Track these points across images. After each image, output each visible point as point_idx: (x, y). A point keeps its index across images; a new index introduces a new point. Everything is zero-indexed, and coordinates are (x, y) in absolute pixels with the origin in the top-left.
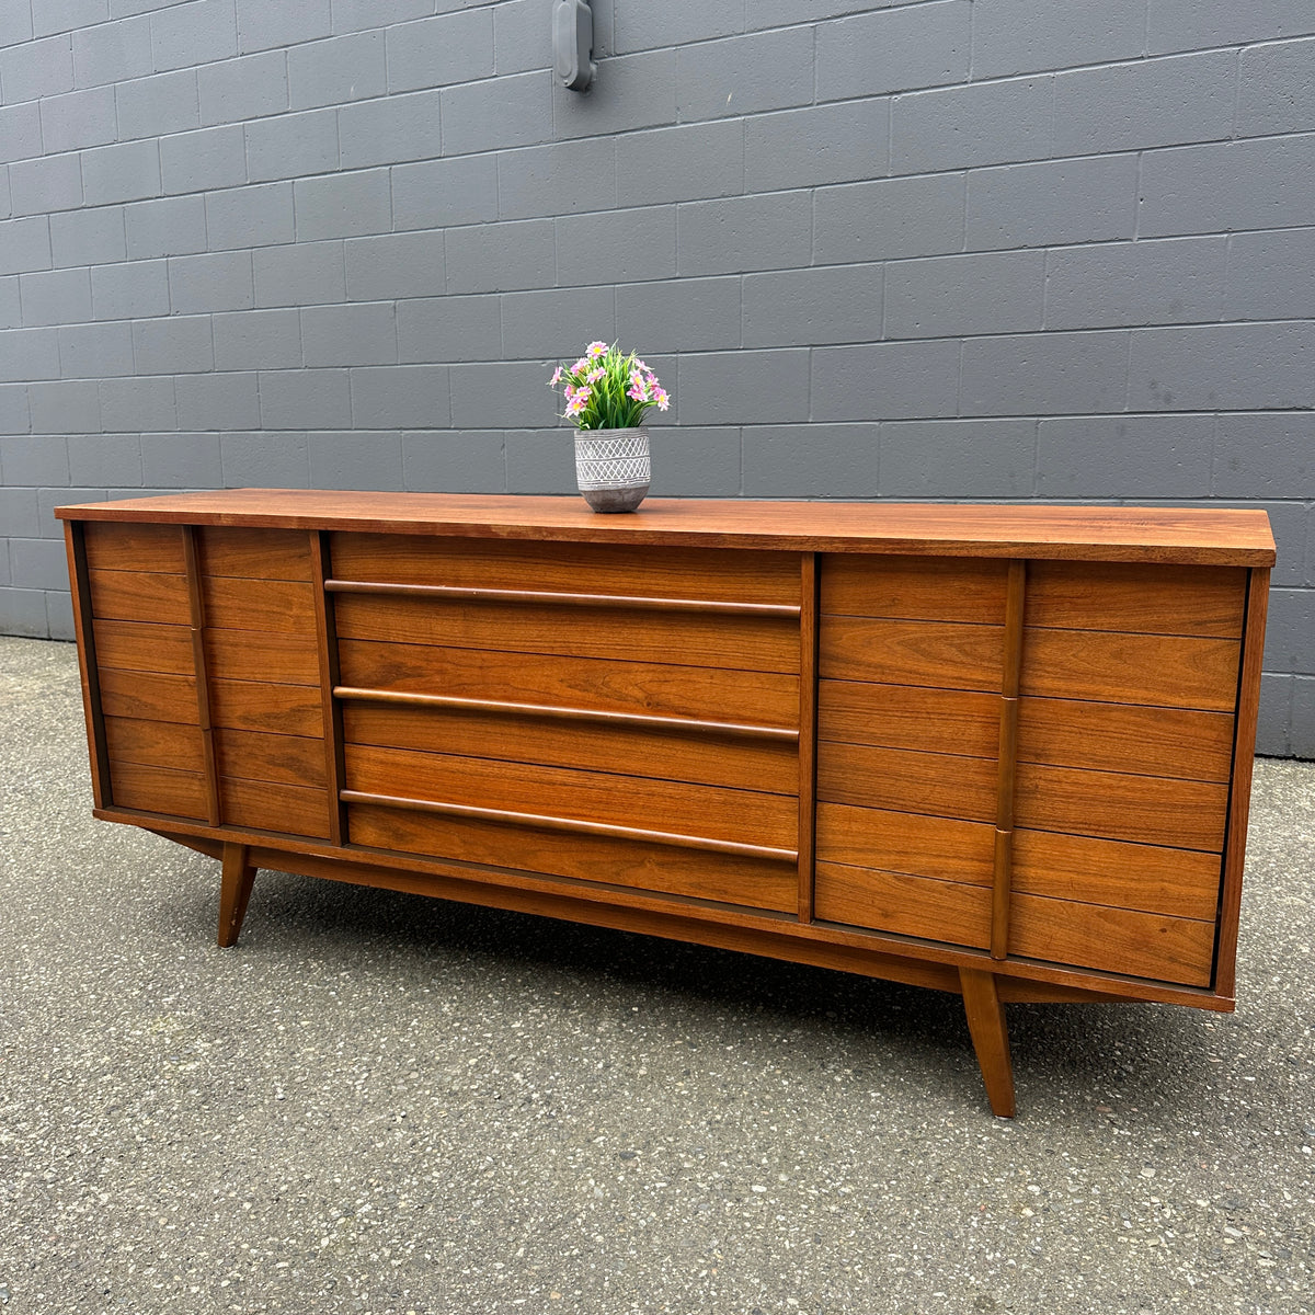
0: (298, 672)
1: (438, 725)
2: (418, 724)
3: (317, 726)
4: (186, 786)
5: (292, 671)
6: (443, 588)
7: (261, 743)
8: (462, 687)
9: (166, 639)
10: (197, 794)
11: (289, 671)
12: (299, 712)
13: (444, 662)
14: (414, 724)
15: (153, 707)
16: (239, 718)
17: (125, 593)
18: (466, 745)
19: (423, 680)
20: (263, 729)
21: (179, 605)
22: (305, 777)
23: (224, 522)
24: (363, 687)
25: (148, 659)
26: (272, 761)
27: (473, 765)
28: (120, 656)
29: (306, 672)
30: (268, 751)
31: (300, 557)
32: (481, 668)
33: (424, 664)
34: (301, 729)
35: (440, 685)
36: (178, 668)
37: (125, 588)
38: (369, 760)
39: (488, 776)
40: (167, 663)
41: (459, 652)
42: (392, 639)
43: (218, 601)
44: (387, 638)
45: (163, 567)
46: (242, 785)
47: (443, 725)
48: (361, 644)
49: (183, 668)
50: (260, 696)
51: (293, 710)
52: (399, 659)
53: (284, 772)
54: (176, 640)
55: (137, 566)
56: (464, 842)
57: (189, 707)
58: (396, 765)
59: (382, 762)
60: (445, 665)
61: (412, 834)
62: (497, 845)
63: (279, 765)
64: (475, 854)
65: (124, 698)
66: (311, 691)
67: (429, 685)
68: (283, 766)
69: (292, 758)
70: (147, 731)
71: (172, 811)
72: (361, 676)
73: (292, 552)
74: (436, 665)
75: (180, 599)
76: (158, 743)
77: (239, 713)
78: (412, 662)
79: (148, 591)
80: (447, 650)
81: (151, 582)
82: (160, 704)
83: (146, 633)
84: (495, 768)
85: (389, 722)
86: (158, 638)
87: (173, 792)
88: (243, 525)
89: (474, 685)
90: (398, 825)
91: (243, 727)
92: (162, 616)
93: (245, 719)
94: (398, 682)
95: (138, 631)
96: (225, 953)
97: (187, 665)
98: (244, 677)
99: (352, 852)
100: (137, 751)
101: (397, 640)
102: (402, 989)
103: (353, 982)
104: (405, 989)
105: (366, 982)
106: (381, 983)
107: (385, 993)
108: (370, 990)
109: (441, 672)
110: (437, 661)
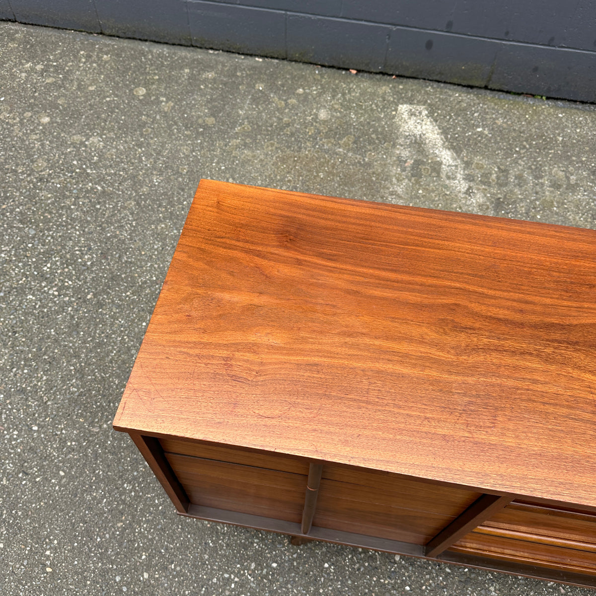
69: (395, 525)
96: (299, 549)
102: (448, 570)
103: (410, 568)
104: (450, 569)
105: (418, 565)
106: (430, 565)
107: (441, 578)
108: (428, 576)
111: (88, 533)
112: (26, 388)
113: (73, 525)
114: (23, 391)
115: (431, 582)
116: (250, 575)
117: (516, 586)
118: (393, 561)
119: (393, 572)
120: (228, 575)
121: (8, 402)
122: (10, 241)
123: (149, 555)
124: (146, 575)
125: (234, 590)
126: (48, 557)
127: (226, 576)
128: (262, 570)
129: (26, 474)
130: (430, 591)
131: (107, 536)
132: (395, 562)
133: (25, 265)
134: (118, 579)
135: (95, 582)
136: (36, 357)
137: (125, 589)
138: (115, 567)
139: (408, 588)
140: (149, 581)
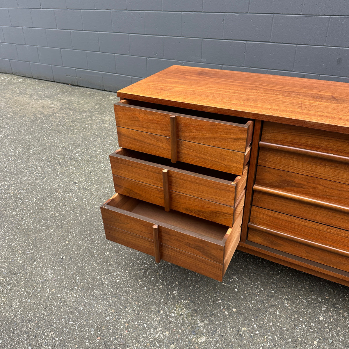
1: (306, 208)
2: (295, 206)
6: (332, 155)
8: (325, 196)
13: (318, 184)
14: (292, 205)
18: (319, 218)
19: (303, 189)
23: (209, 111)
27: (321, 227)
32: (340, 190)
33: (305, 183)
35: (312, 193)
38: (264, 214)
39: (329, 232)
41: (328, 182)
42: (290, 170)
44: (287, 170)
47: (309, 209)
52: (290, 179)
56: (308, 253)
58: (279, 219)
59: (270, 216)
60: (318, 186)
61: (280, 244)
62: (325, 257)
64: (312, 258)
67: (306, 192)
72: (267, 182)
74: (312, 185)
78: (297, 181)
80: (320, 179)
84: (335, 231)
85: (279, 202)
88: (219, 113)
89: (333, 197)
90: (274, 239)
94: (288, 188)
101: (292, 171)
102: (262, 289)
103: (241, 283)
104: (263, 289)
105: (245, 283)
106: (252, 284)
107: (257, 291)
108: (250, 289)
109: (315, 188)
110: (314, 183)
111: (90, 234)
112: (87, 188)
113: (85, 231)
114: (85, 189)
115: (250, 291)
116: (156, 264)
117: (301, 305)
118: (232, 277)
119: (230, 282)
120: (145, 261)
121: (78, 191)
122: (102, 149)
123: (113, 247)
124: (108, 253)
125: (146, 267)
126: (69, 238)
127: (144, 261)
128: (163, 263)
129: (73, 212)
130: (249, 294)
131: (97, 237)
132: (233, 278)
133: (104, 156)
134: (95, 252)
135: (85, 250)
136: (96, 181)
137: (96, 256)
138: (96, 247)
139: (236, 290)
140: (108, 255)
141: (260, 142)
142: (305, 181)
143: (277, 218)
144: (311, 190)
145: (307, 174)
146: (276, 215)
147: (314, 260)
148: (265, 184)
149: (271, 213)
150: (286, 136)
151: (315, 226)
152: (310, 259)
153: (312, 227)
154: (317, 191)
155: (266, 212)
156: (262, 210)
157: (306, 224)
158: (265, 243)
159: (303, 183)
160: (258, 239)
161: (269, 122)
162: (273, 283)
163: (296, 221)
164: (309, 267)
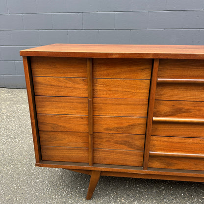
0: (134, 112)
1: (194, 128)
2: (185, 128)
3: (139, 131)
4: (77, 152)
5: (131, 112)
7: (112, 137)
9: (73, 102)
10: (82, 155)
11: (129, 112)
12: (132, 126)
13: (202, 107)
15: (64, 127)
16: (105, 129)
17: (51, 85)
19: (191, 113)
20: (115, 132)
21: (80, 89)
22: (131, 148)
23: (114, 57)
24: (163, 117)
25: (63, 110)
26: (117, 143)
28: (48, 110)
29: (137, 112)
30: (115, 139)
31: (142, 70)
33: (193, 108)
34: (131, 132)
36: (78, 113)
37: (52, 84)
40: (72, 111)
42: (181, 99)
43: (99, 87)
44: (179, 99)
45: (73, 75)
46: (102, 151)
47: (196, 128)
48: (165, 102)
49: (80, 113)
50: (115, 121)
51: (129, 125)
52: (181, 106)
53: (121, 146)
54: (77, 102)
55: (59, 75)
56: (196, 165)
57: (82, 126)
58: (173, 142)
59: (166, 142)
61: (174, 163)
63: (120, 144)
65: (50, 125)
66: (138, 119)
68: (122, 144)
69: (126, 141)
70: (60, 135)
71: (70, 161)
72: (163, 113)
73: (139, 68)
75: (81, 87)
76: (65, 139)
77: (104, 127)
78: (186, 107)
79: (63, 85)
81: (66, 81)
82: (68, 126)
83: (62, 100)
85: (172, 128)
86: (68, 102)
87: (71, 155)
88: (123, 57)
91: (106, 132)
92: (70, 94)
93: (107, 129)
94: (179, 115)
95: (57, 100)
96: (90, 202)
97: (81, 111)
98: (108, 115)
99: (153, 171)
100: (55, 142)
101: (183, 100)
109: (200, 110)
110: (199, 107)
141: (158, 79)
142: (192, 107)
143: (171, 142)
144: (198, 113)
145: (194, 100)
146: (170, 139)
147: (201, 169)
148: (161, 115)
149: (166, 139)
150: (178, 71)
151: (201, 142)
152: (198, 169)
153: (199, 143)
154: (201, 112)
155: (162, 139)
156: (159, 138)
157: (194, 141)
158: (163, 166)
159: (191, 108)
160: (156, 164)
161: (167, 59)
162: (164, 198)
163: (186, 141)
164: (200, 176)
